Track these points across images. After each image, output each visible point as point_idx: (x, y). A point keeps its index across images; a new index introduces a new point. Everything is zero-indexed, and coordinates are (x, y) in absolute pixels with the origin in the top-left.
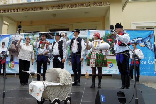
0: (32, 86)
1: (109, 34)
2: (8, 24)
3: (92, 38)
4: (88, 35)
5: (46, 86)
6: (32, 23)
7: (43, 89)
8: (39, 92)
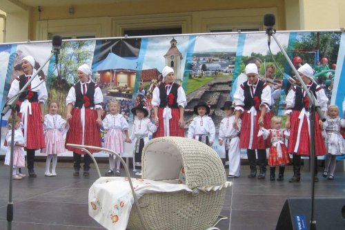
0: (97, 191)
1: (300, 42)
2: (5, 14)
3: (250, 56)
4: (238, 46)
5: (138, 193)
6: (72, 10)
7: (128, 201)
8: (116, 212)
